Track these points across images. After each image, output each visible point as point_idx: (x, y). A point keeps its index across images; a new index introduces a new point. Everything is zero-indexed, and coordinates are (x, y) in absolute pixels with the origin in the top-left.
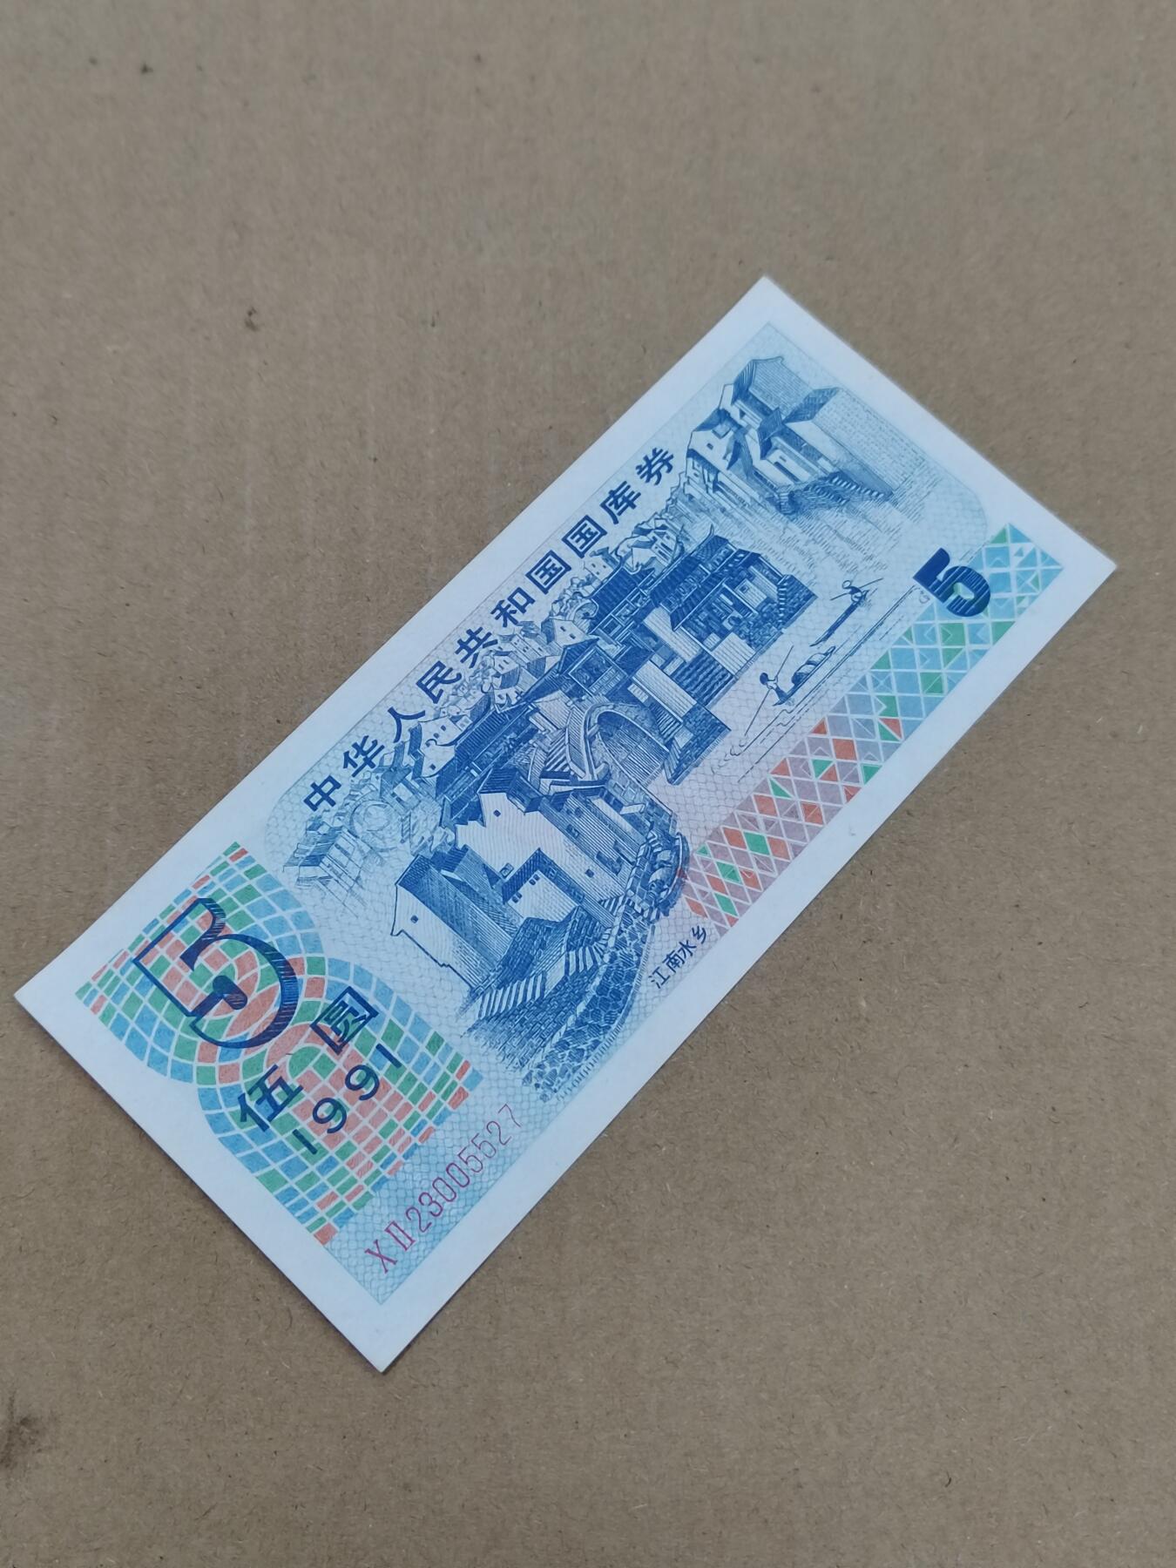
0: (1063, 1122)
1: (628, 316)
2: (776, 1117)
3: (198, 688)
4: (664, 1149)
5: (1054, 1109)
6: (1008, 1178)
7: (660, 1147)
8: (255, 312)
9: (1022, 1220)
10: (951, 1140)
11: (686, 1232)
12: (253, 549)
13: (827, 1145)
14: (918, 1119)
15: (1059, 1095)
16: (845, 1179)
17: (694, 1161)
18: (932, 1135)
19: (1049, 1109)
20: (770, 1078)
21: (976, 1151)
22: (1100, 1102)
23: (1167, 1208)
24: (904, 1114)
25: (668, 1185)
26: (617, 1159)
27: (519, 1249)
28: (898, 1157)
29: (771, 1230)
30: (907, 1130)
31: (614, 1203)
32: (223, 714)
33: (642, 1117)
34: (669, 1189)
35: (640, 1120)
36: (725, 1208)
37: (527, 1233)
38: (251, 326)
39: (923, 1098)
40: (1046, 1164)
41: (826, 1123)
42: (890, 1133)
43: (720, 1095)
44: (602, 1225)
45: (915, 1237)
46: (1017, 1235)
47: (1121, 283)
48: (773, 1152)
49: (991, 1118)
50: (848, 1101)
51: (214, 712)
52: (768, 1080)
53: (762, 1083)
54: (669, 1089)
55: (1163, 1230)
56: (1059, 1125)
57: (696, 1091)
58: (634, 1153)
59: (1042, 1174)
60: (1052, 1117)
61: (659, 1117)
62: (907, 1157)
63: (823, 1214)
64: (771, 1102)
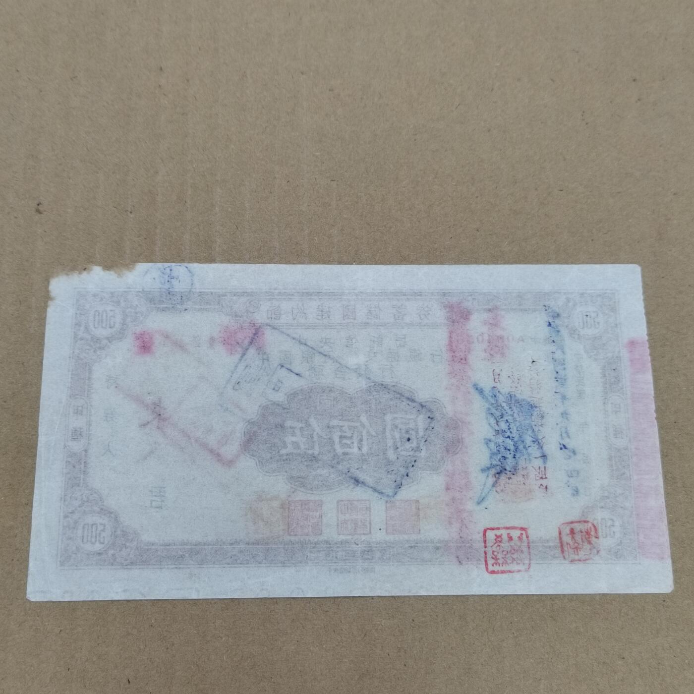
0: (417, 627)
1: (230, 210)
2: (279, 624)
3: (5, 402)
4: (223, 639)
5: (413, 620)
6: (389, 655)
7: (222, 638)
8: (41, 204)
9: (394, 675)
10: (363, 635)
11: (232, 680)
12: (35, 330)
13: (303, 637)
14: (347, 625)
15: (416, 614)
16: (310, 654)
17: (238, 645)
18: (354, 633)
19: (411, 621)
20: (277, 604)
21: (374, 641)
22: (436, 617)
23: (464, 669)
24: (341, 622)
25: (224, 657)
26: (200, 644)
27: (150, 689)
28: (337, 644)
29: (273, 680)
30: (342, 630)
31: (197, 665)
32: (17, 416)
33: (214, 623)
34: (225, 659)
35: (213, 625)
36: (251, 668)
37: (154, 681)
38: (38, 212)
39: (351, 615)
40: (407, 647)
41: (303, 626)
42: (334, 631)
43: (252, 612)
44: (191, 677)
45: (342, 683)
46: (391, 683)
47: (477, 197)
48: (276, 640)
49: (383, 624)
50: (314, 615)
51: (12, 415)
52: (276, 605)
53: (273, 607)
54: (227, 609)
55: (461, 681)
56: (415, 628)
57: (241, 610)
58: (208, 641)
59: (405, 653)
60: (412, 624)
61: (222, 623)
62: (341, 643)
63: (299, 671)
64: (277, 616)
